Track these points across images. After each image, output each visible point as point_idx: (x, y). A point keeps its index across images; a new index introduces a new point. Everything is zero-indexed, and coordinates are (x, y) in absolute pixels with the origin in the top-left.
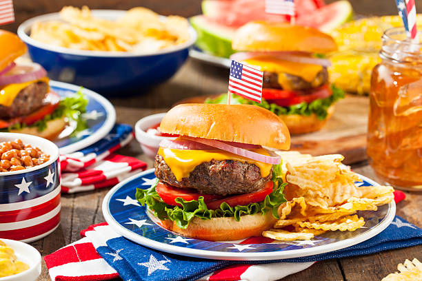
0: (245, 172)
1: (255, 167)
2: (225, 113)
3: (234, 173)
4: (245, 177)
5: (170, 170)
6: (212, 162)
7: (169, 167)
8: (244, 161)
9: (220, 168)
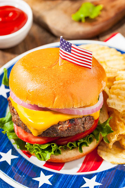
0: (83, 124)
1: (90, 117)
2: (64, 86)
3: (77, 128)
4: (84, 128)
5: (26, 126)
6: (59, 124)
7: (24, 124)
8: (81, 116)
9: (66, 128)
